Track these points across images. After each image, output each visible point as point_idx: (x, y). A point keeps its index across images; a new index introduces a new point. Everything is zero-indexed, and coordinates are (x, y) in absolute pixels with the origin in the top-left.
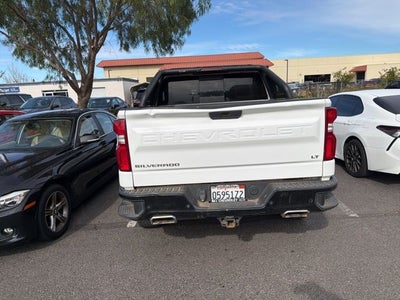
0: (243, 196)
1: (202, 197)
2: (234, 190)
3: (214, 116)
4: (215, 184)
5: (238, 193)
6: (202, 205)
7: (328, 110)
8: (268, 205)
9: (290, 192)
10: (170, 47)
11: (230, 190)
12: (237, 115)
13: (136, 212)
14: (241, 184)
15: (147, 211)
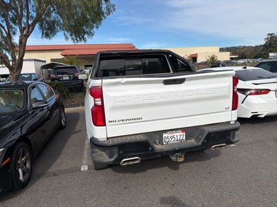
0: (184, 138)
1: (157, 141)
2: (178, 134)
3: (166, 82)
4: (166, 131)
5: (181, 136)
6: (158, 147)
7: (234, 78)
8: (203, 143)
9: (216, 133)
10: (83, 37)
11: (176, 134)
12: (182, 81)
13: (110, 157)
14: (183, 129)
15: (119, 155)
